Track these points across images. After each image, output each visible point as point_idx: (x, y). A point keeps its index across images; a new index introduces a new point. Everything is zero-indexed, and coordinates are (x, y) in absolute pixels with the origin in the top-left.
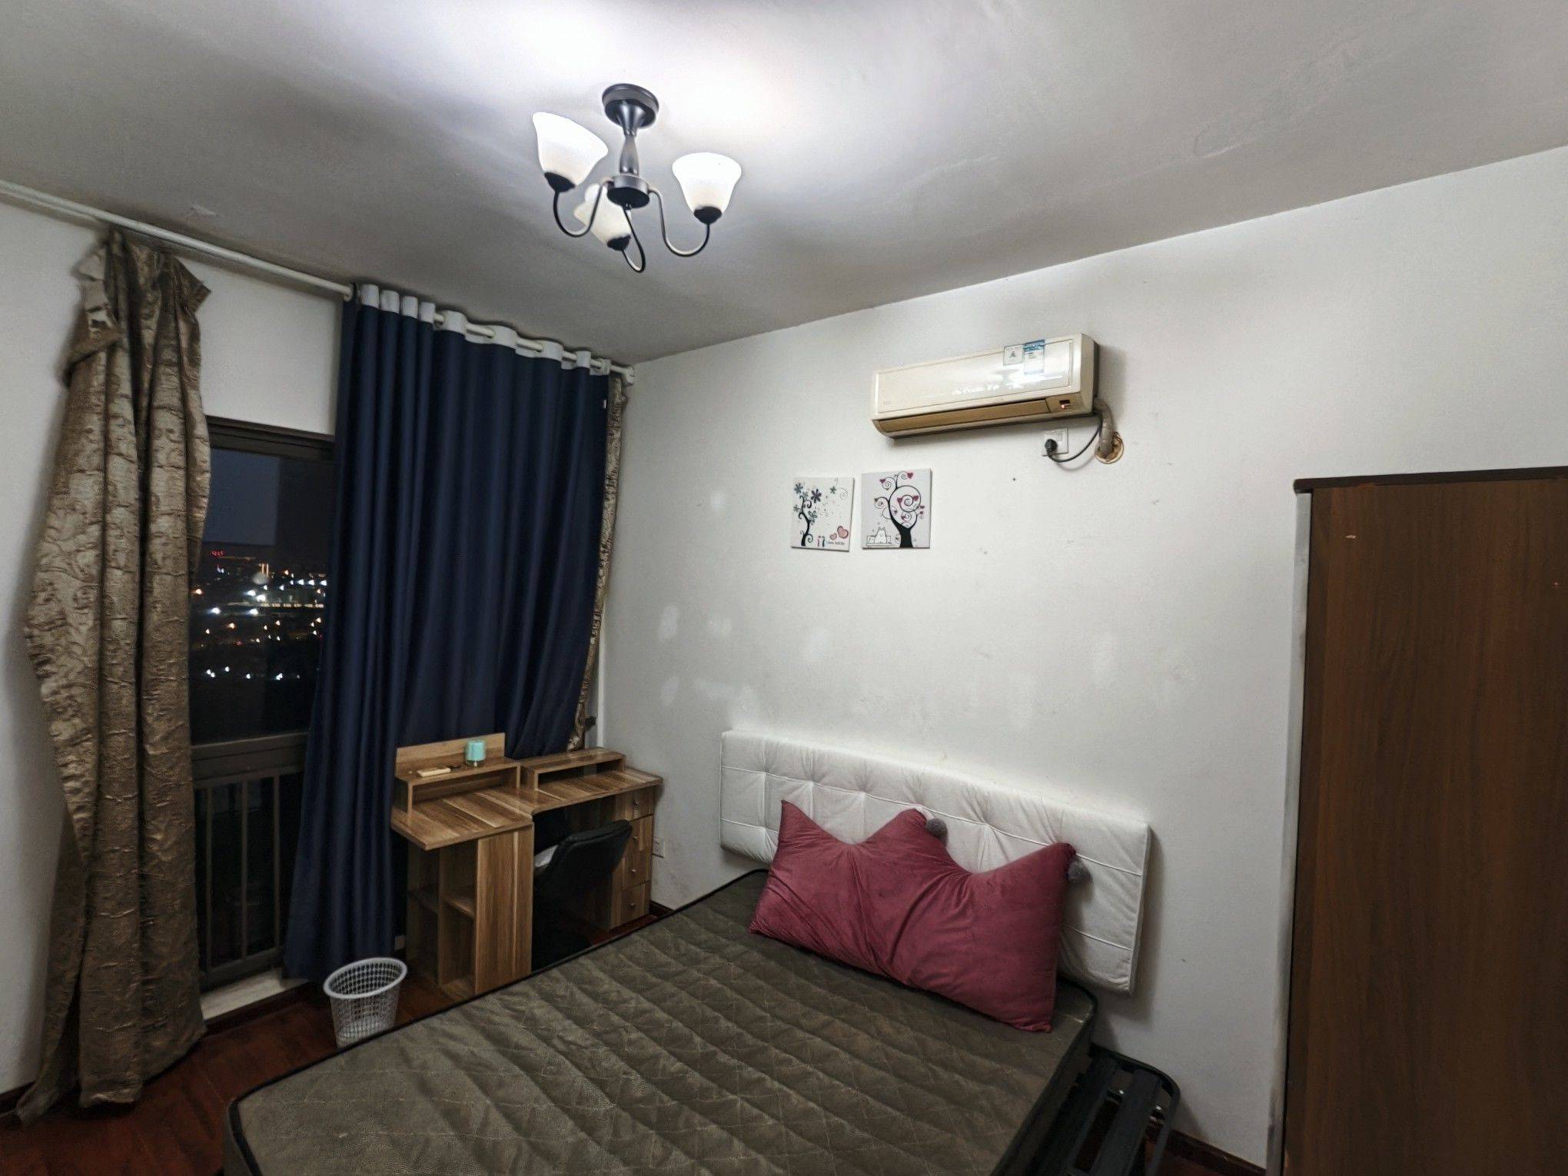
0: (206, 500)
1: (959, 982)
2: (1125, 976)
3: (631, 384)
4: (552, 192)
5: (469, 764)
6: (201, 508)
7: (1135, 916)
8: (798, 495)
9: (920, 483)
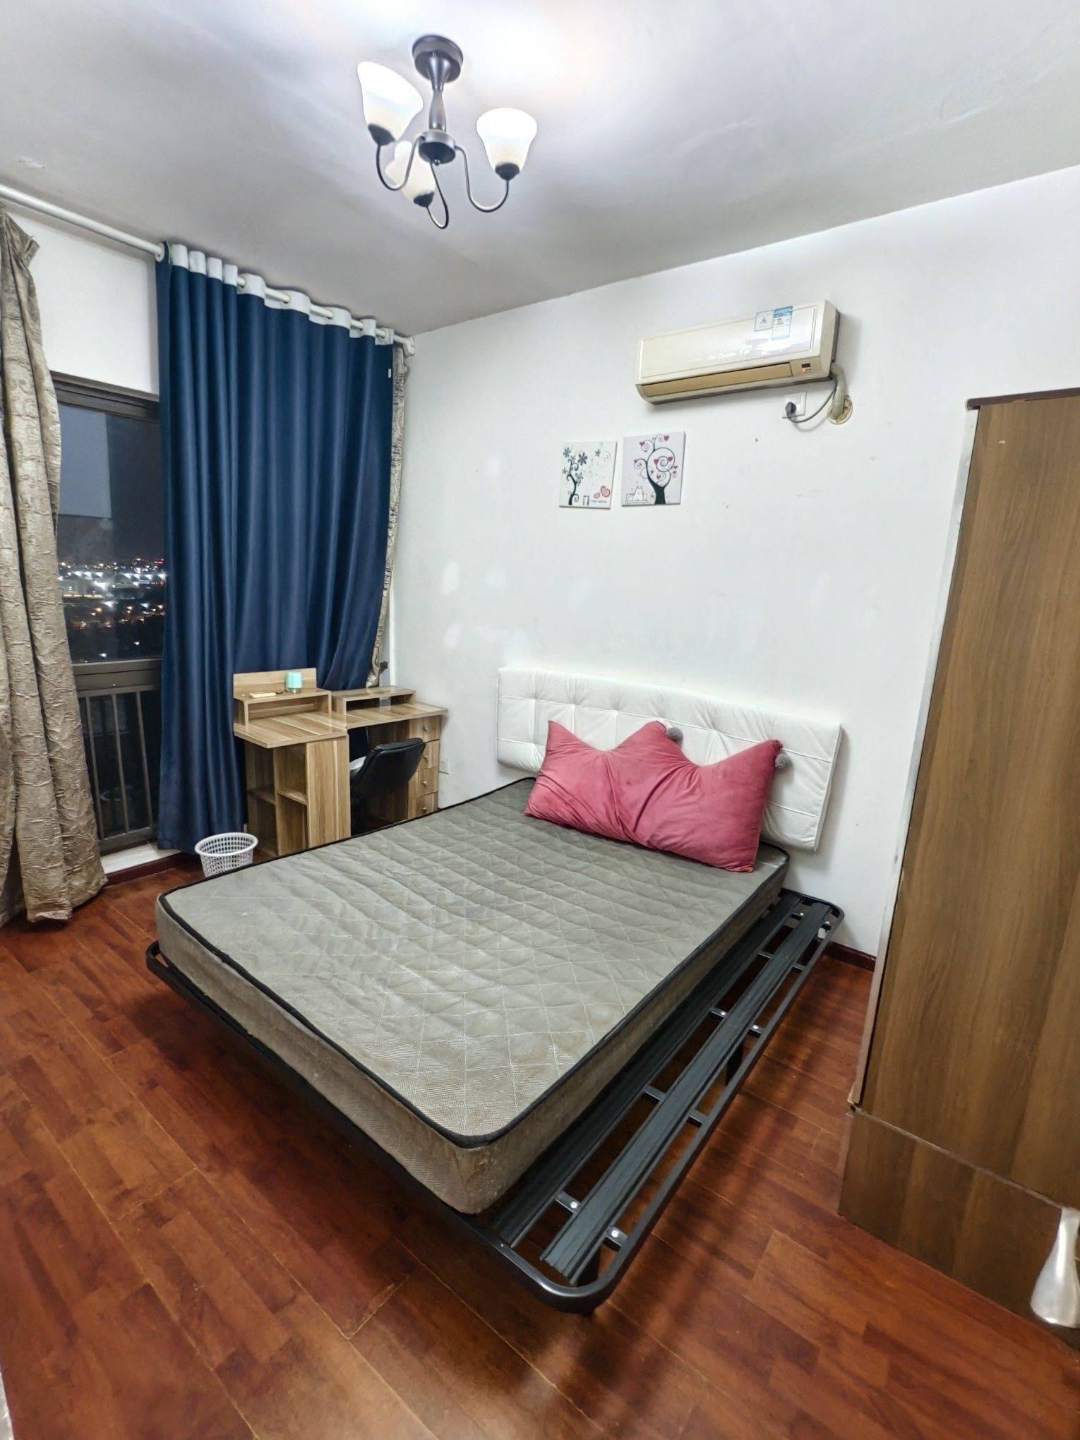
0: (59, 449)
1: (686, 840)
2: (812, 836)
3: (412, 355)
4: (375, 145)
5: (290, 691)
6: (56, 456)
7: (824, 792)
8: (567, 459)
9: (674, 444)
